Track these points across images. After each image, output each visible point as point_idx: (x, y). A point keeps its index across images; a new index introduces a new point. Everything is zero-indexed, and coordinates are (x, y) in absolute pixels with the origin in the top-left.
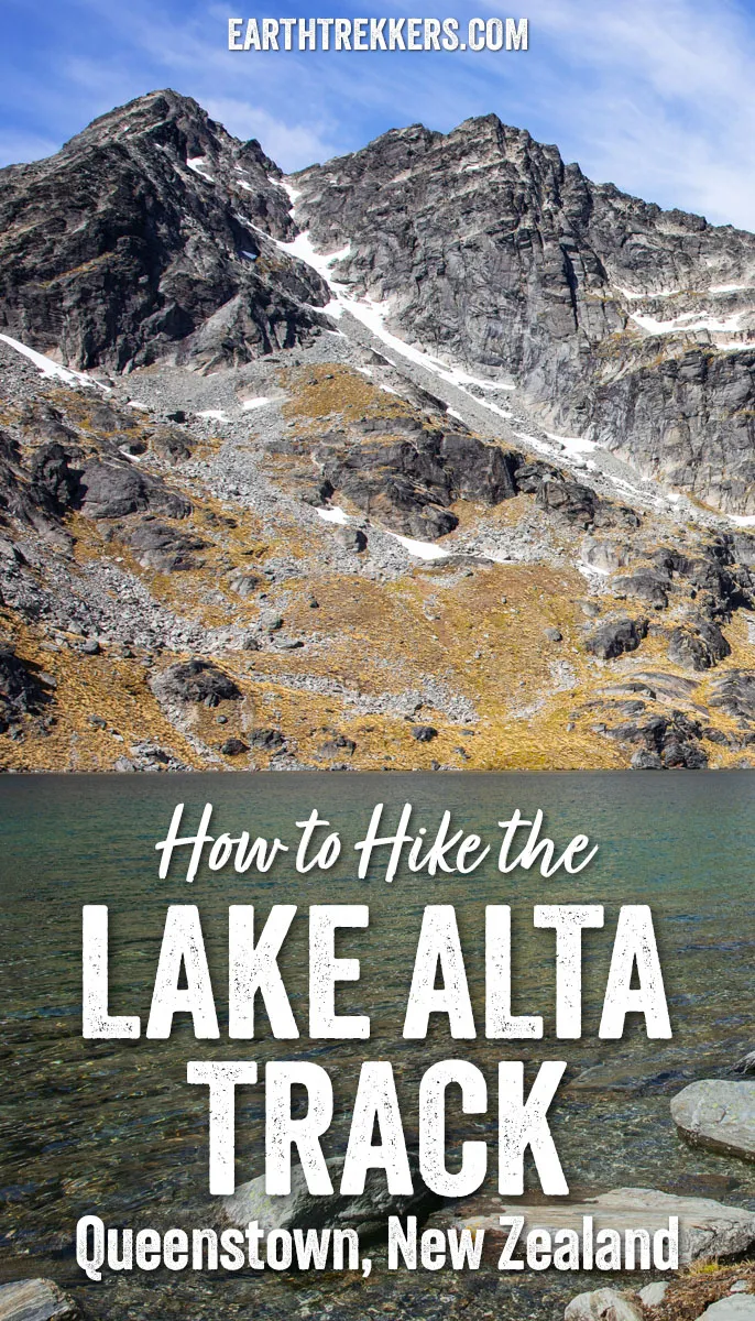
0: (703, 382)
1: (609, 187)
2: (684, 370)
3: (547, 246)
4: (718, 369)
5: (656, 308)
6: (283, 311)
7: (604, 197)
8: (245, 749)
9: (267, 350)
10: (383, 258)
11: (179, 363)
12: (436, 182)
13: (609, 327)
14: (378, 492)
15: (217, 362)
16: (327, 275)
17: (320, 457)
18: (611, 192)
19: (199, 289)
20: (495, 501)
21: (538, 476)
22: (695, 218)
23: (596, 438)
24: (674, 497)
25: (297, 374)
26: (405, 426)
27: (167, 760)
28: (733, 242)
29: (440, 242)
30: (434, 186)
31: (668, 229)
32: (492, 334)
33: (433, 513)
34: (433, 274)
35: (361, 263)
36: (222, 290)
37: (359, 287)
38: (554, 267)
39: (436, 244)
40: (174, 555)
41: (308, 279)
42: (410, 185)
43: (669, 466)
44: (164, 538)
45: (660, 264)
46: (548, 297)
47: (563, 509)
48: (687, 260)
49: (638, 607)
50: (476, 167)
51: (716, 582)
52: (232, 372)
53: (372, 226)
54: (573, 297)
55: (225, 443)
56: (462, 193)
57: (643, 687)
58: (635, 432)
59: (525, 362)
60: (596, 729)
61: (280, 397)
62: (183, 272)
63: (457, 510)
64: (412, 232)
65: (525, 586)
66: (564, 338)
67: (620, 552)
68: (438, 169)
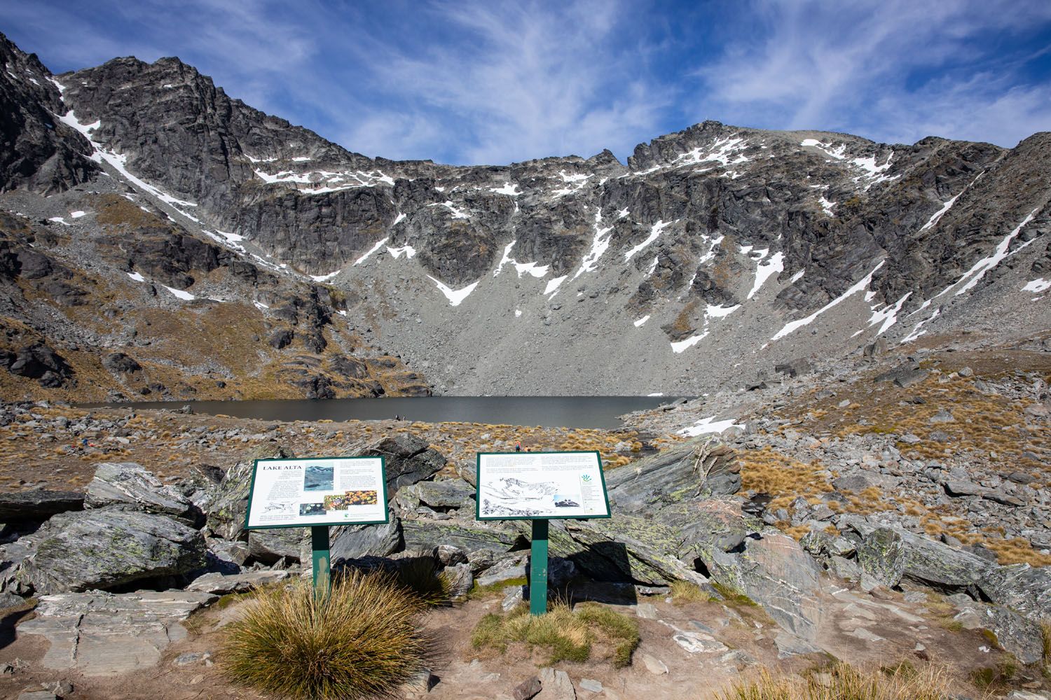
0: (295, 209)
1: (239, 101)
2: (286, 203)
3: (212, 133)
4: (302, 203)
5: (268, 168)
6: (80, 162)
7: (237, 107)
8: (150, 392)
9: (75, 183)
10: (120, 130)
11: (30, 189)
12: (148, 92)
13: (245, 177)
14: (157, 266)
15: (51, 190)
16: (89, 137)
17: (124, 247)
18: (240, 104)
19: (36, 149)
20: (209, 270)
21: (229, 258)
22: (284, 121)
23: (241, 234)
24: (284, 266)
25: (97, 200)
26: (163, 232)
27: (123, 397)
28: (303, 135)
29: (153, 125)
30: (147, 94)
31: (270, 126)
32: (184, 177)
33: (183, 276)
34: (150, 142)
35: (108, 132)
36: (48, 151)
37: (108, 145)
38: (216, 144)
39: (151, 126)
40: (72, 298)
41: (81, 140)
42: (132, 91)
43: (280, 250)
44: (66, 289)
45: (267, 144)
46: (213, 160)
47: (242, 275)
48: (281, 143)
49: (287, 326)
50: (170, 86)
51: (316, 311)
52: (60, 195)
53: (112, 112)
54: (227, 160)
55: (73, 237)
56: (163, 100)
57: (303, 363)
58: (262, 232)
59: (203, 192)
60: (289, 382)
61: (92, 212)
62: (26, 139)
63: (193, 274)
64: (137, 118)
65: (237, 314)
66: (223, 181)
67: (272, 297)
68: (148, 85)
